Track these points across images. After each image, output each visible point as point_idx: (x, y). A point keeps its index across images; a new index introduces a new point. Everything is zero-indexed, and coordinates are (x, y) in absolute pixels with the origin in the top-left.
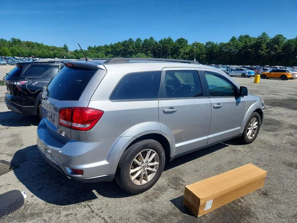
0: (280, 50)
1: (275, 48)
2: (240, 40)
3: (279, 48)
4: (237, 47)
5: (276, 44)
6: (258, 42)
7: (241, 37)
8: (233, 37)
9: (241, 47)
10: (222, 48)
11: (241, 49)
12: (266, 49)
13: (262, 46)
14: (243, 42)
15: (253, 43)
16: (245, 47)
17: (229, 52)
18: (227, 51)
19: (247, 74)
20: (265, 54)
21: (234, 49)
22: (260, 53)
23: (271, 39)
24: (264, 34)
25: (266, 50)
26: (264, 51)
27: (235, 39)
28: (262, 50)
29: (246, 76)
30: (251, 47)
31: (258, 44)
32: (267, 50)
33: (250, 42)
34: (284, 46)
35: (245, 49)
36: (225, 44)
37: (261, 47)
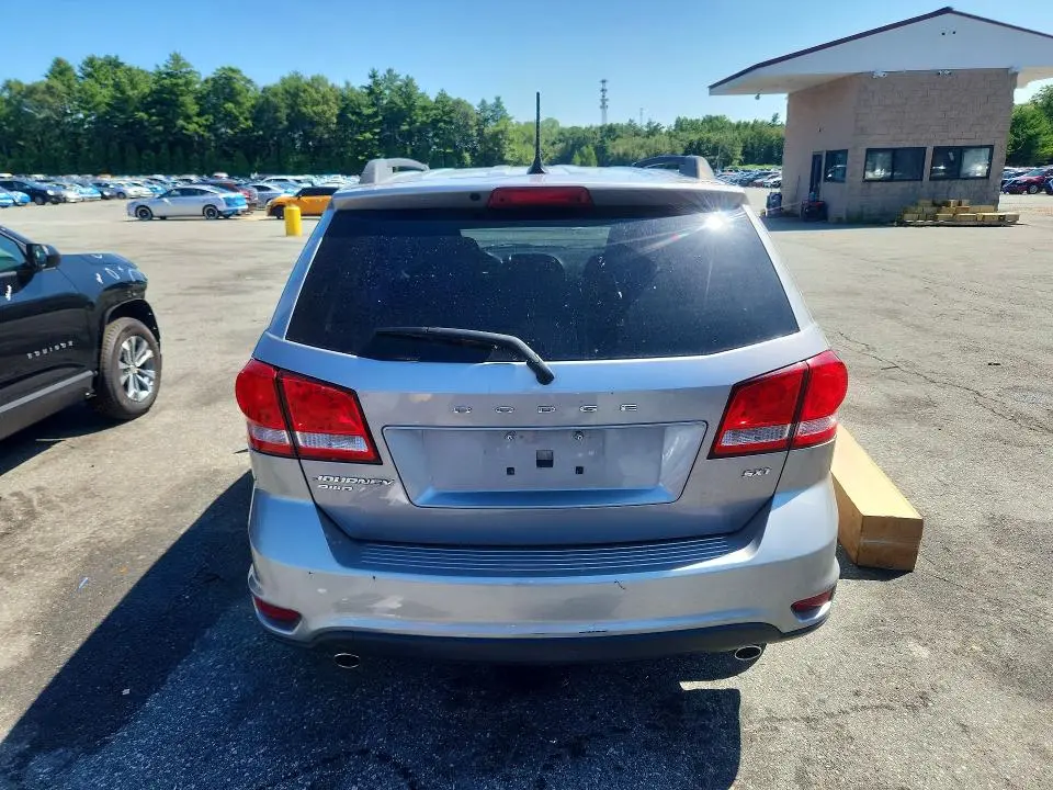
0: (246, 119)
1: (229, 114)
2: (89, 75)
3: (242, 113)
4: (88, 103)
5: (227, 100)
6: (163, 89)
7: (90, 62)
8: (58, 62)
9: (108, 104)
10: (20, 102)
11: (107, 113)
12: (199, 115)
13: (183, 105)
14: (106, 86)
15: (147, 90)
16: (120, 104)
17: (58, 123)
18: (47, 118)
19: (222, 208)
20: (200, 131)
21: (78, 111)
22: (183, 128)
23: (206, 81)
24: (176, 59)
25: (202, 120)
26: (197, 123)
27: (69, 69)
28: (188, 118)
29: (220, 213)
30: (145, 105)
31: (165, 96)
32: (206, 120)
33: (134, 87)
34: (253, 106)
35: (122, 111)
36: (28, 87)
37: (179, 108)
